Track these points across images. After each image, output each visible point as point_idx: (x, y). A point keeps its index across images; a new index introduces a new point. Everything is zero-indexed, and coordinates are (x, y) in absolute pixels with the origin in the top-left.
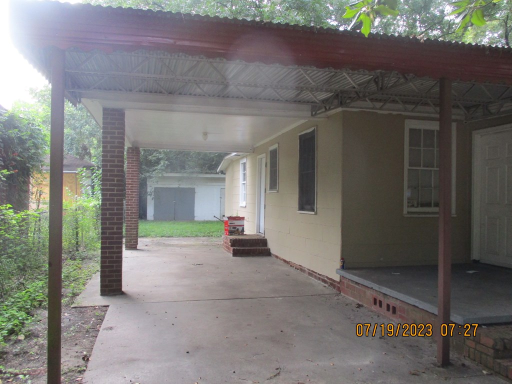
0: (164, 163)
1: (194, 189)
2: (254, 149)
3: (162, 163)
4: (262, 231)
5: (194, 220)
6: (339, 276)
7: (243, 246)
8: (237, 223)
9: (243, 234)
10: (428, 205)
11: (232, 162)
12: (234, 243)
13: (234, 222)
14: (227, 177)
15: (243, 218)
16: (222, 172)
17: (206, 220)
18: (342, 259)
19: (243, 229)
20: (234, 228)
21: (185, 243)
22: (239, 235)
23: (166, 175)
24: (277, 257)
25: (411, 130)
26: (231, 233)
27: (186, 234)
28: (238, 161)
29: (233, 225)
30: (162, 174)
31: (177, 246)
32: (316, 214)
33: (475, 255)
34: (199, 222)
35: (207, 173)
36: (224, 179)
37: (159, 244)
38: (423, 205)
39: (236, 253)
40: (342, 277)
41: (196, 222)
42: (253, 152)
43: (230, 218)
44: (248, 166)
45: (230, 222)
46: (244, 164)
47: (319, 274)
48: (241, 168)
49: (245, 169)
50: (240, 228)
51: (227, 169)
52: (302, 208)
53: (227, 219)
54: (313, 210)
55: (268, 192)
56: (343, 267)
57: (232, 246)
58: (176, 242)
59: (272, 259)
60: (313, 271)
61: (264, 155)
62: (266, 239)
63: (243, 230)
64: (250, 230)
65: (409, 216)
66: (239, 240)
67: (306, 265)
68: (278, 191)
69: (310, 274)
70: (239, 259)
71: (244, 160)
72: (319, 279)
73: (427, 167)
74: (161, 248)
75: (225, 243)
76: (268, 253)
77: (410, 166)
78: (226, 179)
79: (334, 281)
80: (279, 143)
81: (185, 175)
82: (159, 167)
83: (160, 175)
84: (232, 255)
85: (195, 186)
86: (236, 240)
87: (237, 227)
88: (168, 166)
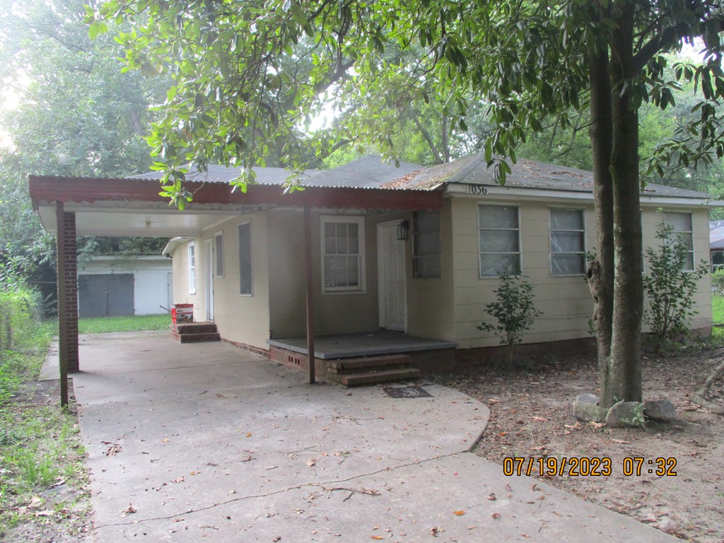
0: (92, 244)
1: (133, 275)
2: (202, 233)
3: (89, 244)
4: (212, 318)
5: (134, 314)
6: (268, 345)
7: (192, 332)
8: (185, 310)
9: (192, 322)
10: (344, 285)
11: (179, 245)
12: (182, 330)
13: (182, 309)
14: (175, 260)
15: (192, 305)
16: (168, 255)
17: (150, 313)
18: (270, 331)
19: (192, 316)
20: (181, 316)
21: (129, 336)
22: (188, 322)
23: (94, 258)
24: (225, 340)
25: (326, 224)
26: (179, 321)
27: (127, 329)
28: (185, 244)
29: (181, 313)
30: (90, 258)
31: (119, 339)
32: (253, 296)
33: (382, 324)
34: (142, 317)
35: (149, 255)
36: (171, 262)
37: (97, 339)
38: (339, 285)
39: (184, 340)
40: (271, 346)
41: (136, 316)
42: (201, 236)
43: (178, 306)
44: (196, 249)
45: (177, 310)
46: (193, 247)
47: (257, 348)
48: (189, 251)
49: (193, 253)
50: (189, 316)
51: (173, 252)
52: (243, 291)
53: (174, 307)
54: (250, 292)
55: (215, 277)
56: (271, 338)
57: (180, 333)
58: (117, 336)
59: (222, 343)
60: (253, 347)
61: (211, 240)
62: (215, 325)
63: (192, 318)
64: (199, 317)
65: (326, 294)
66: (188, 327)
67: (248, 342)
68: (224, 277)
69: (251, 350)
70: (188, 345)
71: (192, 244)
72: (257, 352)
73: (342, 253)
74: (101, 342)
75: (174, 331)
76: (217, 338)
77: (326, 252)
78: (174, 262)
79: (267, 351)
80: (223, 230)
81: (120, 258)
82: (85, 249)
83: (88, 260)
84: (180, 342)
85: (134, 272)
86: (184, 326)
87: (186, 315)
88: (97, 247)
